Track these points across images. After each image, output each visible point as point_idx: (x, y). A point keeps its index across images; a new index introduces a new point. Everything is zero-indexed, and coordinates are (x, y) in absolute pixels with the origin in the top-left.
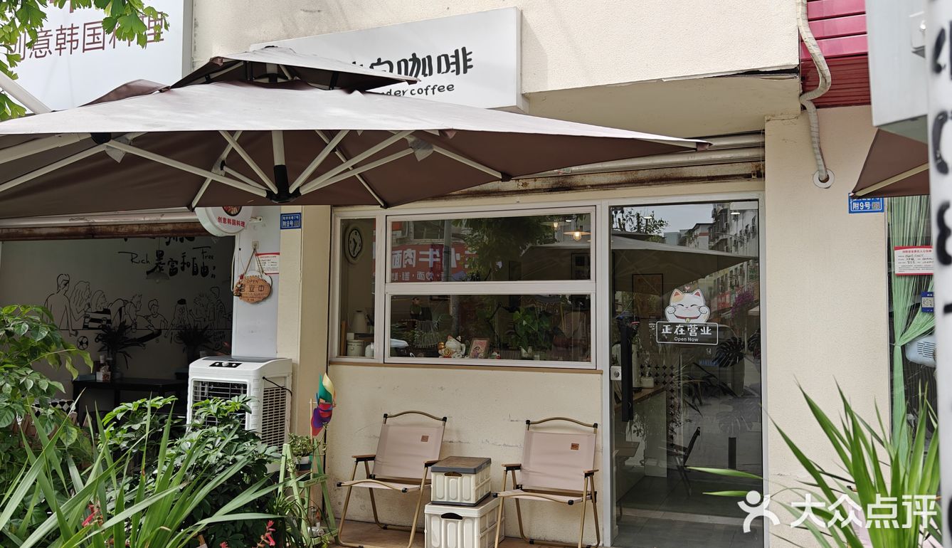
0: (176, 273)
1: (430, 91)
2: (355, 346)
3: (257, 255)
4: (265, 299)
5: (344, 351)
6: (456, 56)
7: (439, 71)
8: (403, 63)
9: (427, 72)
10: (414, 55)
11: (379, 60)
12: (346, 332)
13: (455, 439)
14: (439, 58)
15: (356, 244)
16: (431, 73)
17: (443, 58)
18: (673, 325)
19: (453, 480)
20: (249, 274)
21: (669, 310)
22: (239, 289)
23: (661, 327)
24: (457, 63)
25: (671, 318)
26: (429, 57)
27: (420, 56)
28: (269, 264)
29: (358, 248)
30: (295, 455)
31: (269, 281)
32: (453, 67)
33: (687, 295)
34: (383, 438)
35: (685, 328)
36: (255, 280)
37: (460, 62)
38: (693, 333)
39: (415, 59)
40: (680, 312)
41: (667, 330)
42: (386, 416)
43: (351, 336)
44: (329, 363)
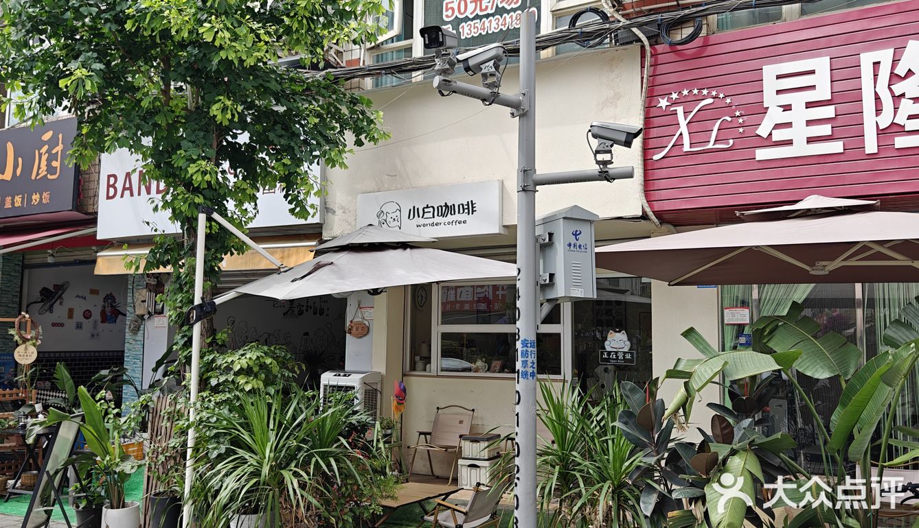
0: (302, 314)
1: (454, 223)
2: (420, 365)
3: (361, 308)
4: (365, 335)
5: (413, 368)
6: (468, 205)
7: (459, 213)
8: (440, 208)
9: (453, 213)
10: (446, 203)
11: (427, 205)
12: (415, 356)
13: (480, 423)
14: (459, 206)
15: (422, 297)
16: (454, 214)
17: (461, 206)
18: (609, 353)
19: (475, 445)
20: (356, 320)
21: (607, 343)
22: (350, 329)
23: (602, 353)
24: (468, 208)
25: (608, 349)
26: (454, 205)
27: (449, 204)
28: (368, 314)
29: (424, 300)
30: (382, 428)
31: (367, 324)
32: (466, 211)
33: (618, 334)
34: (436, 422)
35: (616, 354)
36: (360, 323)
37: (470, 208)
38: (621, 357)
39: (446, 205)
40: (614, 344)
41: (605, 356)
42: (438, 408)
43: (417, 358)
44: (404, 375)
